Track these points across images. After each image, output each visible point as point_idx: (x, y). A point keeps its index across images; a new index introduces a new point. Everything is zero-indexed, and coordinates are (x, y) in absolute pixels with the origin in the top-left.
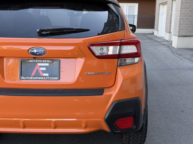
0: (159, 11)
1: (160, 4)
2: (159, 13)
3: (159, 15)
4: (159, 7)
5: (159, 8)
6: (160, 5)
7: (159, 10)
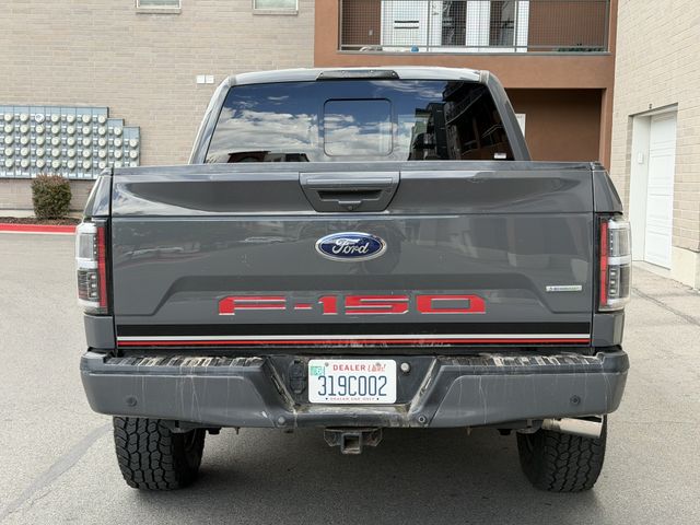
0: (629, 149)
1: (632, 116)
2: (629, 156)
3: (629, 164)
4: (630, 127)
5: (630, 135)
6: (635, 120)
7: (629, 142)
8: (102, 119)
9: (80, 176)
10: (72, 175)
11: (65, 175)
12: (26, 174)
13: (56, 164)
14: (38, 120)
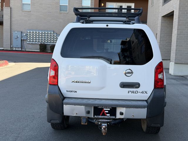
8: (52, 33)
9: (48, 43)
10: (46, 43)
11: (45, 43)
12: (38, 43)
13: (43, 41)
14: (40, 33)
